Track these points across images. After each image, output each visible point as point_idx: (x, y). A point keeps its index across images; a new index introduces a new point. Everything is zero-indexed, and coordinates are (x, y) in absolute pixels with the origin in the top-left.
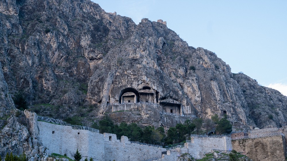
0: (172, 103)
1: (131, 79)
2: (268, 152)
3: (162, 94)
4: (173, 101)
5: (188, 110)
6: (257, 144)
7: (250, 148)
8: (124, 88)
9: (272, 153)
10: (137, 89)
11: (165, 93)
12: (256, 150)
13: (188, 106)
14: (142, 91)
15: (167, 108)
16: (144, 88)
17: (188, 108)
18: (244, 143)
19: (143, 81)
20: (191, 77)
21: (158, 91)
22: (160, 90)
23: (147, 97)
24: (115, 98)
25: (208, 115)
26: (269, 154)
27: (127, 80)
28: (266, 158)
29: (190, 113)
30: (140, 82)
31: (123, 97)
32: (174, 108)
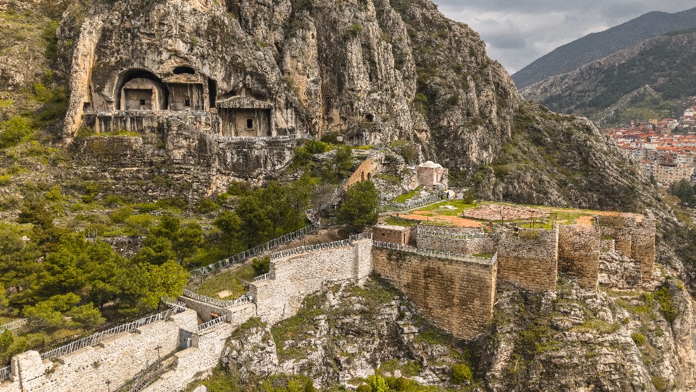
0: (249, 107)
1: (142, 45)
2: (453, 296)
3: (225, 86)
4: (252, 103)
5: (290, 120)
6: (429, 273)
7: (412, 275)
8: (125, 69)
9: (464, 302)
10: (160, 74)
11: (232, 81)
12: (426, 284)
13: (289, 111)
14: (173, 80)
15: (237, 118)
16: (178, 70)
17: (289, 116)
18: (400, 261)
19: (173, 53)
20: (301, 31)
21: (213, 77)
22: (219, 76)
23: (187, 92)
24: (103, 96)
25: (333, 125)
26: (455, 300)
27: (131, 48)
28: (446, 307)
29: (294, 125)
30: (165, 55)
31: (126, 90)
32: (256, 116)
